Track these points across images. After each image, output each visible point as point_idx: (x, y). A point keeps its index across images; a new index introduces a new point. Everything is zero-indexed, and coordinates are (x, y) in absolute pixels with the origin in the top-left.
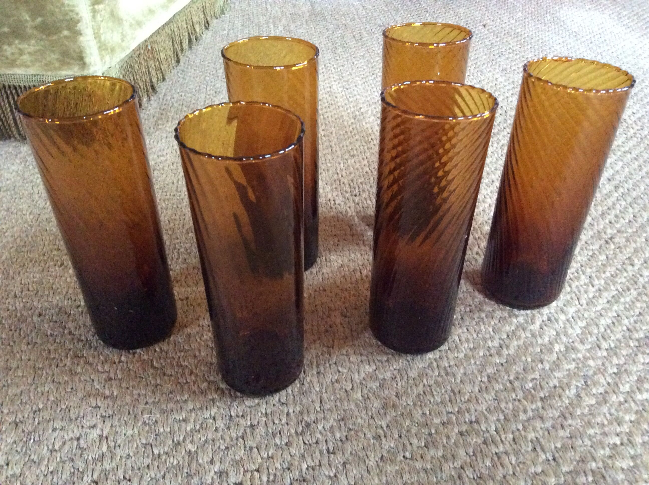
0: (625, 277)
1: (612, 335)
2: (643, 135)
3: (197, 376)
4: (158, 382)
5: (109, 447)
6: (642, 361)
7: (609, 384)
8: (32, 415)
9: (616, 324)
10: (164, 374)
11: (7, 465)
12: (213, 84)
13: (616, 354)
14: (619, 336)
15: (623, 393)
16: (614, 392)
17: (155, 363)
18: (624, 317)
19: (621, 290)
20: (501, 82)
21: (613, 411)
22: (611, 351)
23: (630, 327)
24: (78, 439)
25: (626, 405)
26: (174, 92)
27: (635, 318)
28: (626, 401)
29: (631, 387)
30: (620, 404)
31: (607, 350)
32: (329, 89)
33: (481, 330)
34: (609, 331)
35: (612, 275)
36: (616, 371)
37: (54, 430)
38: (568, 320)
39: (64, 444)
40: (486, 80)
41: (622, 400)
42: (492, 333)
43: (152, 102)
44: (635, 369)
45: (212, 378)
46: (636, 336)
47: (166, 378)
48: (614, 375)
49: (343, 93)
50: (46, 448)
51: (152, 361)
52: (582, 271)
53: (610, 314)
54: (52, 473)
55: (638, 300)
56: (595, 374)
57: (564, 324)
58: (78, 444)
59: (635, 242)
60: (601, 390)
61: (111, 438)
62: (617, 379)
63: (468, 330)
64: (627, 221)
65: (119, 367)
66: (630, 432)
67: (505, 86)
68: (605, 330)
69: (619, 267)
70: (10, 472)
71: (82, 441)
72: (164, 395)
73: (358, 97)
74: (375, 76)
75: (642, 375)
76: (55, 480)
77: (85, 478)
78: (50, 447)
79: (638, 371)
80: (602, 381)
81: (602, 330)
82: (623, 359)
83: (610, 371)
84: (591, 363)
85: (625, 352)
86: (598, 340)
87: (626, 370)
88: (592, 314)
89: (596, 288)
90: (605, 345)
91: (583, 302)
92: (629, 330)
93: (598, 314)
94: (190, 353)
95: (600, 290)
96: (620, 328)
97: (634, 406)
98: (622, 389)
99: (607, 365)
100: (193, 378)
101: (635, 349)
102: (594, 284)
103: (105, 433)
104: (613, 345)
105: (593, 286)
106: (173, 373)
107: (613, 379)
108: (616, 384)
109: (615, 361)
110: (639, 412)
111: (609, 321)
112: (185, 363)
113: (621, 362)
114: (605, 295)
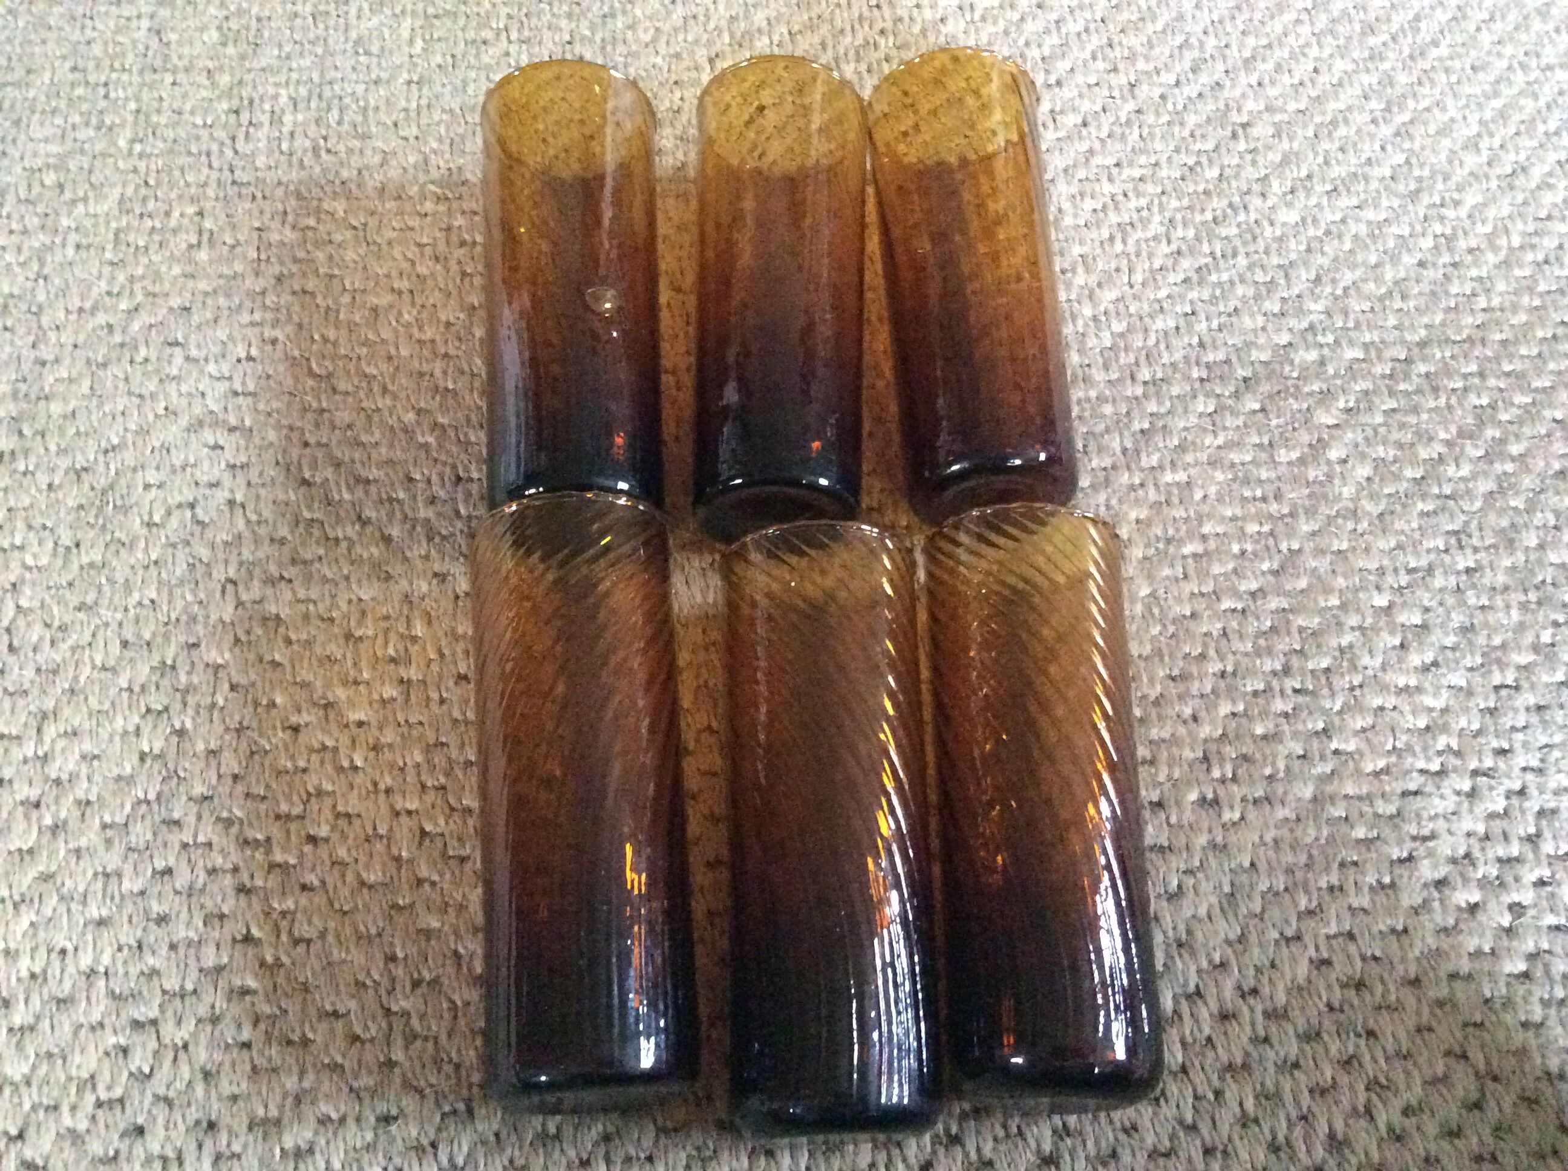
0: (1239, 225)
1: (1165, 355)
3: (395, 397)
4: (324, 405)
5: (248, 522)
6: (1201, 408)
7: (1125, 451)
8: (101, 458)
9: (1183, 330)
10: (334, 390)
11: (78, 545)
13: (1158, 394)
14: (1178, 356)
15: (1142, 470)
16: (1129, 468)
17: (314, 366)
18: (1203, 317)
19: (1219, 254)
22: (1152, 388)
23: (1206, 339)
24: (192, 506)
25: (1141, 492)
27: (1223, 319)
28: (1142, 485)
29: (1160, 460)
30: (1132, 488)
31: (1145, 383)
34: (1162, 346)
35: (1215, 219)
36: (1146, 426)
37: (147, 487)
38: (1095, 318)
39: (169, 513)
41: (1137, 481)
44: (1182, 425)
45: (422, 405)
46: (1210, 357)
47: (338, 397)
48: (1139, 436)
50: (138, 521)
52: (1160, 204)
53: (1178, 309)
54: (156, 563)
55: (1242, 281)
56: (1107, 431)
57: (1086, 325)
58: (193, 516)
59: (1291, 139)
60: (1107, 462)
61: (250, 507)
62: (1143, 443)
64: (1296, 81)
65: (249, 369)
68: (1158, 342)
69: (1236, 199)
70: (85, 560)
71: (199, 511)
76: (164, 575)
77: (215, 574)
78: (146, 518)
79: (1186, 429)
80: (1116, 445)
81: (1151, 342)
82: (1168, 404)
83: (1136, 426)
84: (1108, 409)
85: (1175, 391)
86: (1137, 364)
87: (1165, 427)
88: (1146, 306)
89: (1174, 247)
90: (1145, 374)
91: (1138, 278)
92: (1201, 345)
93: (1157, 306)
94: (381, 350)
95: (1179, 253)
96: (1186, 340)
97: (1152, 495)
98: (1145, 462)
99: (1136, 413)
100: (389, 402)
101: (1197, 385)
102: (1173, 237)
103: (239, 498)
104: (1159, 375)
105: (1169, 242)
106: (350, 389)
107: (1136, 442)
108: (1137, 452)
109: (1152, 407)
110: (1156, 506)
111: (1172, 324)
112: (372, 370)
113: (1163, 410)
114: (1186, 263)
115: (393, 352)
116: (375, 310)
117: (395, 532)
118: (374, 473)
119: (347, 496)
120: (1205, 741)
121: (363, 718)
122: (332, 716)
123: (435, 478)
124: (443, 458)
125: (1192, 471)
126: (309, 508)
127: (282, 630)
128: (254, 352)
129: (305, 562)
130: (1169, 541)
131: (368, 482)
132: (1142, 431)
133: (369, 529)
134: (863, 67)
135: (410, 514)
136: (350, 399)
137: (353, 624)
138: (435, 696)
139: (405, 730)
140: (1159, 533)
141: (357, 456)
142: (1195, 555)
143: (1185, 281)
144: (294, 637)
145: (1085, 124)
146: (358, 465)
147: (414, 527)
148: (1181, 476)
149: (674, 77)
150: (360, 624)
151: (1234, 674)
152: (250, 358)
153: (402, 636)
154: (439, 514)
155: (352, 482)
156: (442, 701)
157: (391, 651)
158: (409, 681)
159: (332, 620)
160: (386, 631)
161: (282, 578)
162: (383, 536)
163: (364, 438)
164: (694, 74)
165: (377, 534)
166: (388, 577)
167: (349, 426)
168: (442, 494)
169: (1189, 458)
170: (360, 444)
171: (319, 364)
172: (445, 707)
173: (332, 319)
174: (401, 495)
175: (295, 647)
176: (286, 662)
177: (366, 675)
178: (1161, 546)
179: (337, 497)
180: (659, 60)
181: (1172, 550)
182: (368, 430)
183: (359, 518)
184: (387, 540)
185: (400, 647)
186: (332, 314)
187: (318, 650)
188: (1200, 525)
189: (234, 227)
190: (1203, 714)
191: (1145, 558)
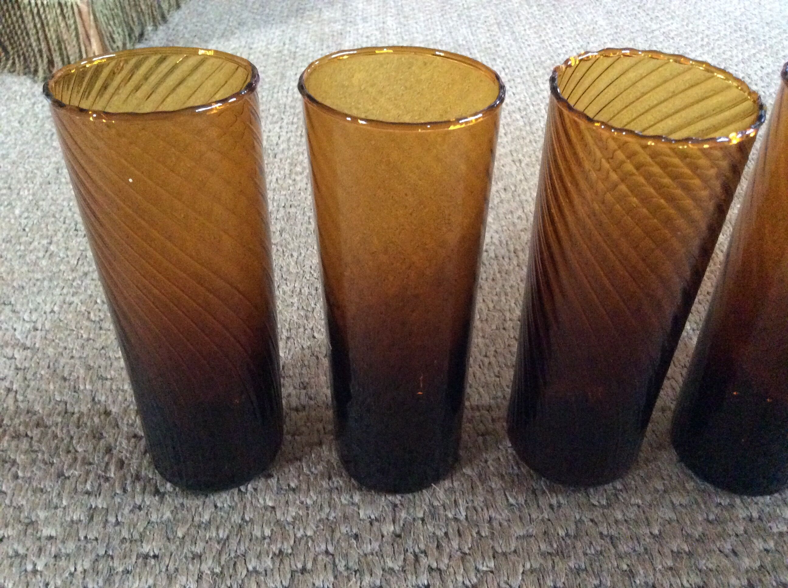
2: (768, 93)
4: (91, 336)
12: (238, 14)
20: (601, 26)
26: (188, 21)
32: (381, 25)
33: (500, 301)
40: (583, 23)
42: (513, 305)
43: (159, 32)
49: (399, 30)
51: (89, 313)
61: (21, 392)
63: (484, 301)
65: (49, 318)
67: (605, 30)
73: (416, 35)
74: (443, 12)
103: (15, 387)
118: (111, 374)
119: (88, 387)
120: (747, 571)
121: (54, 534)
122: (29, 531)
126: (61, 393)
127: (14, 469)
128: (56, 309)
129: (46, 427)
137: (66, 467)
138: (112, 519)
139: (83, 544)
141: (103, 364)
144: (20, 474)
146: (102, 370)
150: (70, 466)
151: (760, 518)
152: (52, 311)
153: (99, 477)
156: (118, 523)
157: (88, 487)
158: (96, 507)
159: (52, 464)
160: (88, 473)
161: (27, 435)
171: (95, 315)
172: (117, 528)
175: (20, 481)
176: (9, 492)
177: (65, 503)
179: (82, 387)
183: (93, 399)
185: (96, 485)
187: (35, 484)
189: (67, 249)
190: (740, 549)
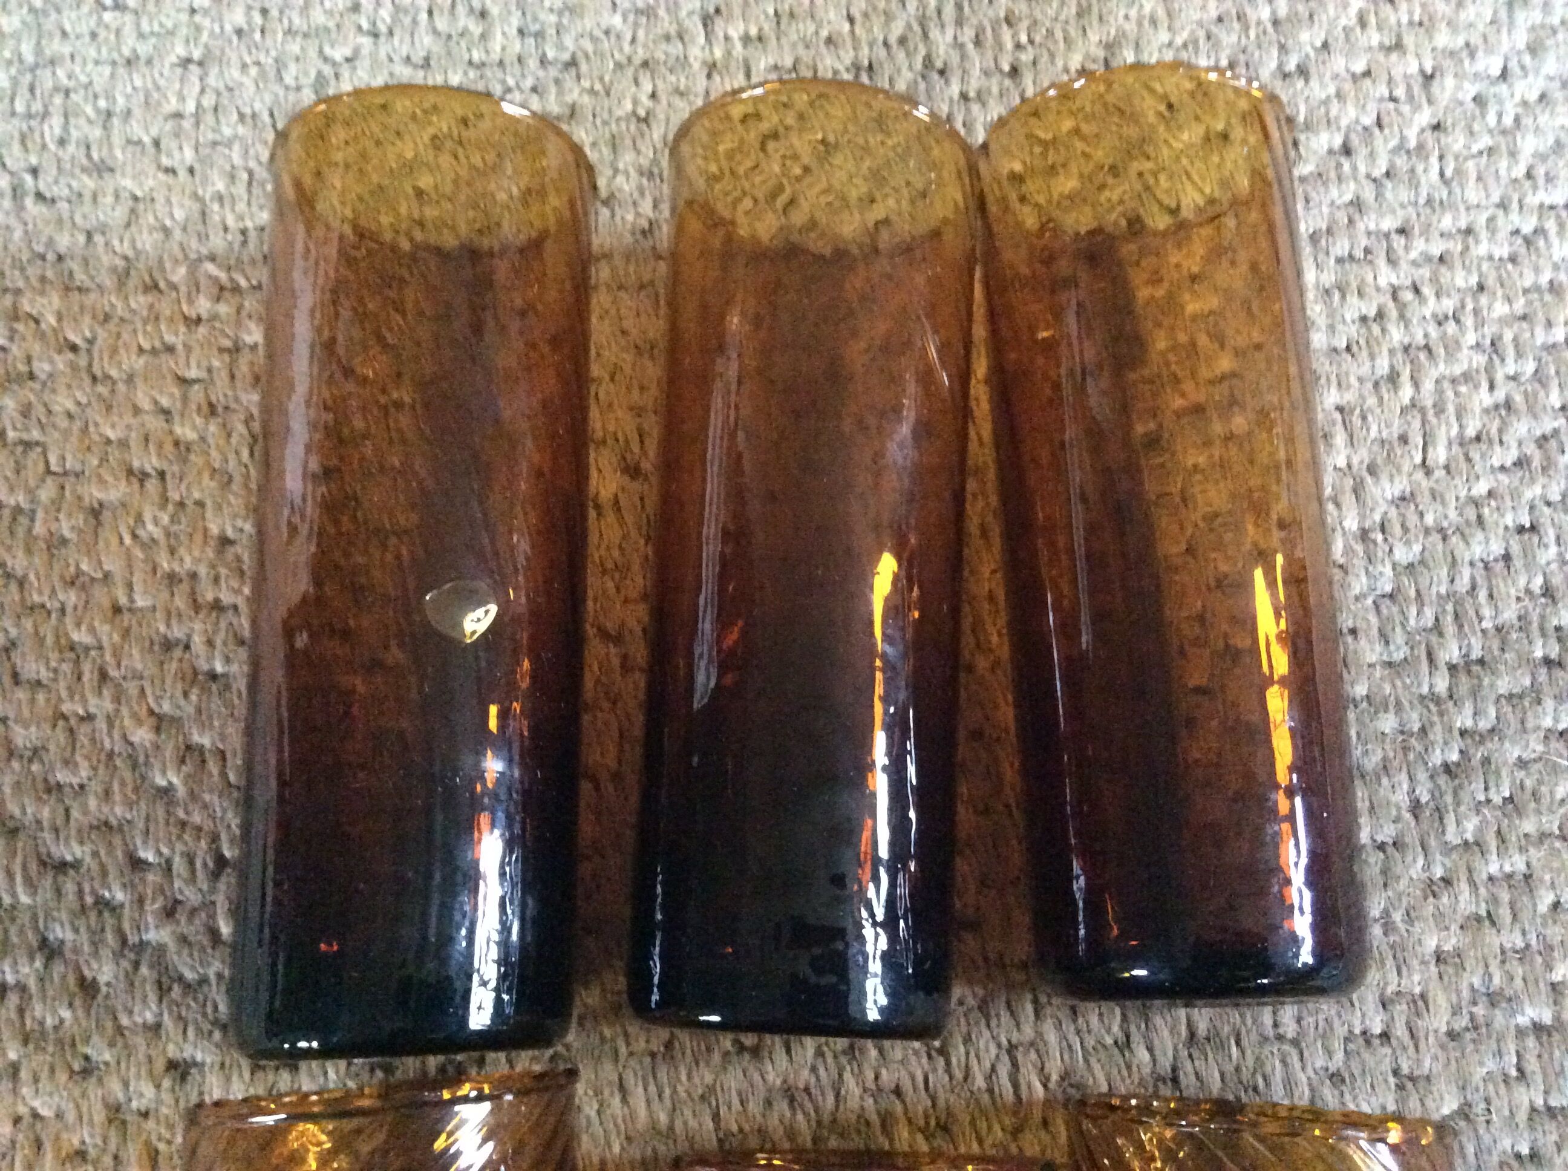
3: (119, 693)
6: (1548, 722)
7: (1416, 807)
9: (1518, 563)
13: (1474, 691)
14: (1509, 614)
16: (1424, 845)
21: (1397, 917)
22: (1463, 678)
25: (1445, 896)
28: (1447, 881)
29: (1480, 830)
30: (1430, 888)
31: (1452, 668)
34: (1482, 595)
36: (1455, 757)
38: (1364, 535)
41: (1438, 872)
45: (166, 707)
47: (21, 694)
48: (1442, 780)
52: (1476, 312)
53: (1508, 519)
62: (1449, 799)
66: (1423, 996)
68: (1474, 587)
72: (16, 765)
75: (1528, 783)
79: (1522, 764)
80: (1401, 797)
81: (1463, 583)
82: (1492, 712)
83: (1436, 758)
84: (1388, 723)
85: (1504, 685)
86: (1437, 628)
87: (1486, 761)
88: (1453, 514)
89: (1500, 395)
90: (1451, 652)
91: (1439, 454)
92: (1548, 592)
93: (1471, 514)
94: (100, 595)
95: (1508, 405)
96: (1522, 582)
97: (1466, 902)
98: (1452, 836)
99: (1437, 734)
100: (109, 706)
101: (1543, 674)
102: (1499, 376)
104: (1476, 654)
105: (1492, 387)
106: (44, 675)
107: (1436, 794)
108: (1440, 813)
109: (1464, 719)
110: (1474, 923)
111: (1497, 548)
112: (80, 636)
113: (1484, 725)
114: (1521, 428)
115: (123, 600)
116: (96, 512)
117: (105, 972)
118: (73, 851)
123: (179, 865)
124: (197, 818)
125: (1536, 854)
130: (1493, 999)
131: (62, 867)
132: (1447, 768)
133: (58, 968)
134: (968, 35)
135: (133, 939)
136: (41, 697)
140: (1476, 981)
141: (46, 813)
142: (1538, 1028)
143: (1519, 463)
145: (1347, 150)
146: (47, 836)
147: (136, 965)
148: (1517, 863)
149: (641, 54)
154: (183, 940)
155: (33, 867)
162: (82, 981)
163: (62, 776)
164: (676, 49)
165: (71, 980)
166: (88, 1070)
167: (36, 753)
168: (191, 896)
169: (1529, 826)
170: (54, 789)
173: (21, 532)
174: (120, 896)
178: (1480, 1010)
180: (617, 20)
181: (1499, 1018)
182: (68, 763)
184: (88, 988)
186: (23, 520)
188: (1549, 967)
191: (1452, 1035)
